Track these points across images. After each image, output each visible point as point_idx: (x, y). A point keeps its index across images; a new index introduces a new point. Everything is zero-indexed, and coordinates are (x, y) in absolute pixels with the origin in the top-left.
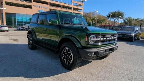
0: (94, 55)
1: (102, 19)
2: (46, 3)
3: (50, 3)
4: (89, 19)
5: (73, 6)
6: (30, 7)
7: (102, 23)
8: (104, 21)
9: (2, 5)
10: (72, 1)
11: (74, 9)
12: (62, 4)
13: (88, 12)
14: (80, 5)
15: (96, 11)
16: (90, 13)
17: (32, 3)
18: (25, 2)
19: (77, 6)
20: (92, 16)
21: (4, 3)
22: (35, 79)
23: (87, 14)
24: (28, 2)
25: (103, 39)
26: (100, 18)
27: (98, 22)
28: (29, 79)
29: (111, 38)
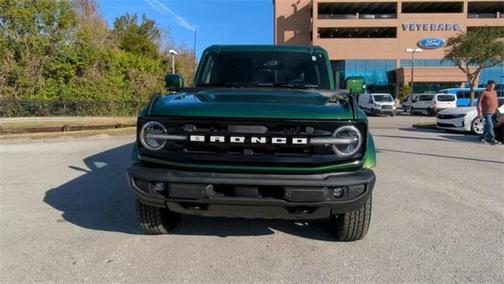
3: (469, 3)
6: (390, 33)
17: (396, 17)
21: (315, 34)
24: (386, 16)
25: (202, 138)
29: (263, 140)
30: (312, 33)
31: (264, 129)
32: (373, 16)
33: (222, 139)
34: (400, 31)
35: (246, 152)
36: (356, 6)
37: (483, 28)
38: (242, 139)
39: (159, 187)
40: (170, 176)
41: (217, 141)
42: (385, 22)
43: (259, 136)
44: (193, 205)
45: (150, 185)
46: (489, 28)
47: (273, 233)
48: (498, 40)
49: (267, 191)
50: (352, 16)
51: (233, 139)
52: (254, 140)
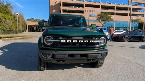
2: (98, 6)
3: (101, 6)
5: (129, 6)
6: (82, 12)
12: (116, 5)
14: (139, 4)
17: (84, 8)
19: (136, 5)
24: (81, 7)
25: (65, 41)
29: (82, 41)
30: (61, 11)
31: (82, 38)
32: (78, 7)
33: (71, 41)
34: (84, 12)
35: (77, 45)
36: (73, 4)
37: (106, 12)
38: (76, 41)
39: (51, 56)
40: (54, 53)
41: (69, 42)
42: (81, 9)
43: (81, 40)
44: (60, 61)
45: (48, 55)
46: (107, 12)
47: (76, 67)
48: (109, 15)
49: (82, 55)
50: (72, 7)
51: (74, 41)
52: (80, 41)
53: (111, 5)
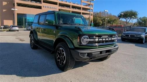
0: (87, 56)
1: (114, 19)
2: (55, 3)
3: (59, 3)
4: (99, 19)
5: (82, 6)
6: (40, 8)
7: (113, 23)
8: (115, 21)
9: (14, 6)
10: (81, 1)
11: (84, 9)
12: (71, 4)
13: (98, 12)
14: (89, 5)
15: (106, 11)
16: (100, 12)
17: (41, 3)
18: (35, 3)
19: (86, 5)
20: (102, 16)
21: (16, 5)
22: (26, 78)
23: (97, 14)
24: (38, 2)
25: (98, 40)
26: (111, 18)
27: (109, 22)
28: (21, 77)
29: (108, 39)
45: (85, 54)
50: (28, 1)
51: (103, 39)
52: (107, 39)
53: (68, 3)
